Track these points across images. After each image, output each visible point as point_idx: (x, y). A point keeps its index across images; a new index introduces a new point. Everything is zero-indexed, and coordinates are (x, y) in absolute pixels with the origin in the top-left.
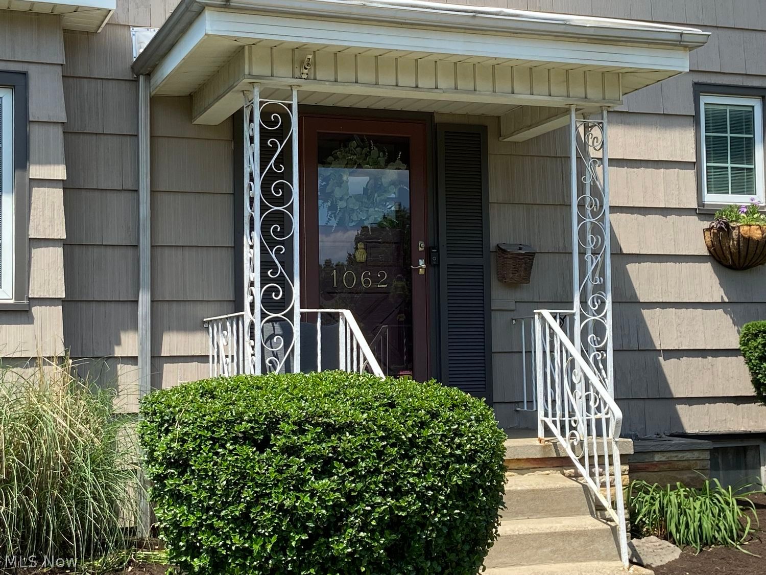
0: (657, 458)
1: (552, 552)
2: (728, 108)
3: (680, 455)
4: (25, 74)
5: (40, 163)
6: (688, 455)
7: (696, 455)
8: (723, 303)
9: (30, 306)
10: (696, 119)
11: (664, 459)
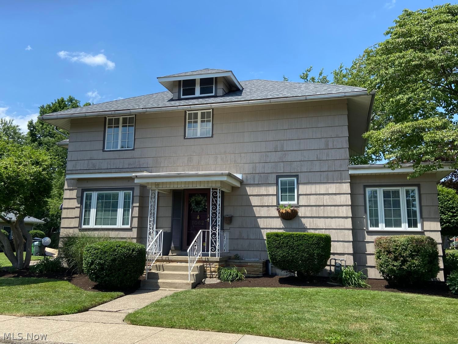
0: (249, 264)
1: (181, 278)
2: (288, 181)
3: (254, 264)
4: (134, 188)
5: (135, 203)
6: (257, 264)
7: (259, 264)
8: (283, 228)
9: (132, 228)
10: (277, 184)
11: (250, 264)
